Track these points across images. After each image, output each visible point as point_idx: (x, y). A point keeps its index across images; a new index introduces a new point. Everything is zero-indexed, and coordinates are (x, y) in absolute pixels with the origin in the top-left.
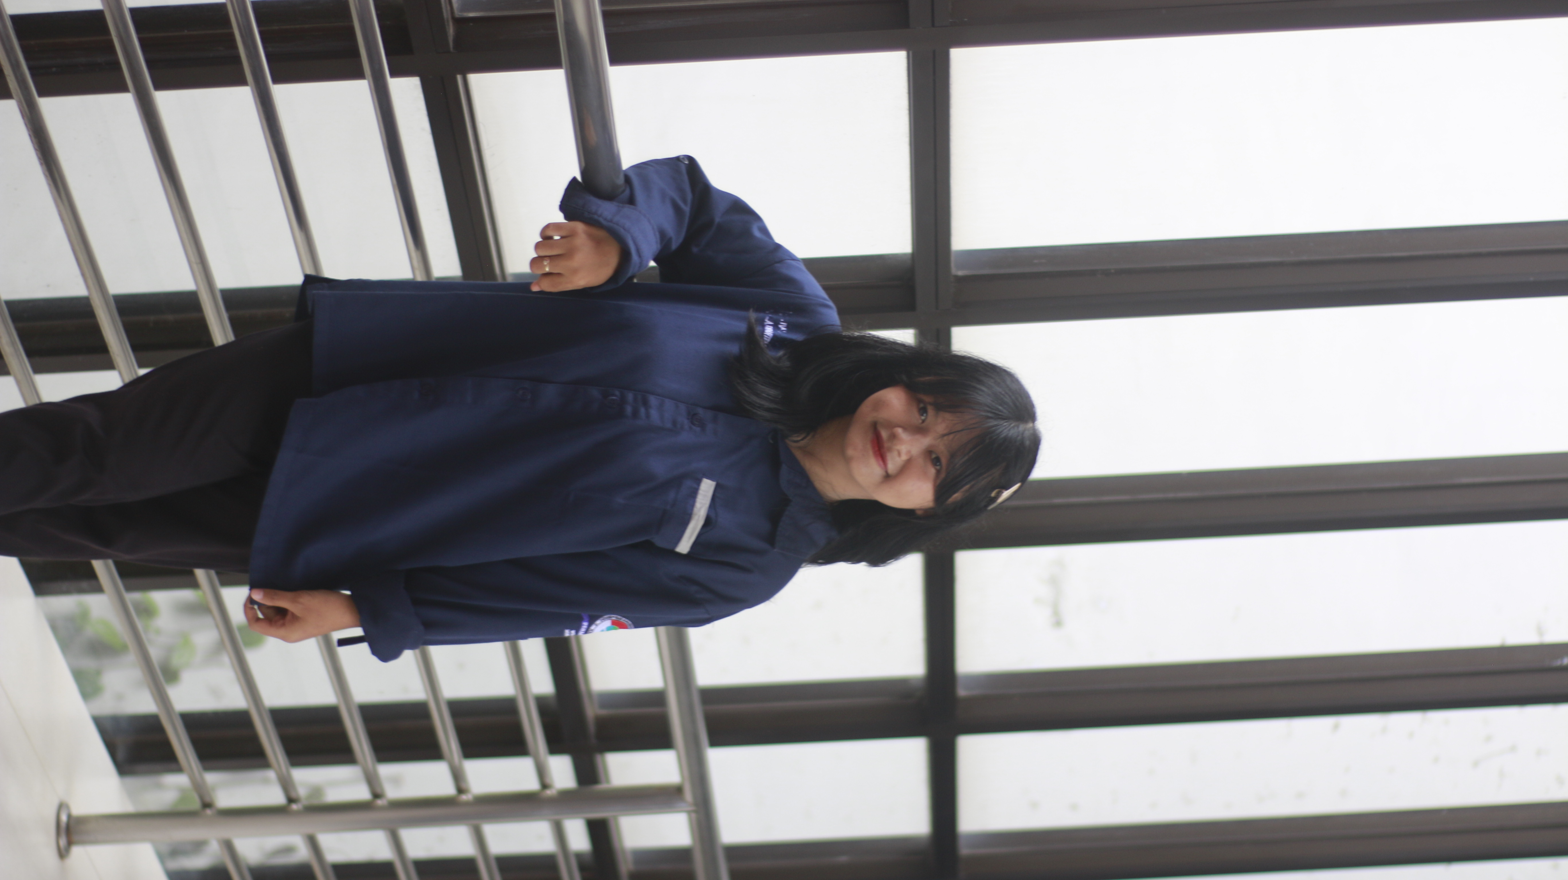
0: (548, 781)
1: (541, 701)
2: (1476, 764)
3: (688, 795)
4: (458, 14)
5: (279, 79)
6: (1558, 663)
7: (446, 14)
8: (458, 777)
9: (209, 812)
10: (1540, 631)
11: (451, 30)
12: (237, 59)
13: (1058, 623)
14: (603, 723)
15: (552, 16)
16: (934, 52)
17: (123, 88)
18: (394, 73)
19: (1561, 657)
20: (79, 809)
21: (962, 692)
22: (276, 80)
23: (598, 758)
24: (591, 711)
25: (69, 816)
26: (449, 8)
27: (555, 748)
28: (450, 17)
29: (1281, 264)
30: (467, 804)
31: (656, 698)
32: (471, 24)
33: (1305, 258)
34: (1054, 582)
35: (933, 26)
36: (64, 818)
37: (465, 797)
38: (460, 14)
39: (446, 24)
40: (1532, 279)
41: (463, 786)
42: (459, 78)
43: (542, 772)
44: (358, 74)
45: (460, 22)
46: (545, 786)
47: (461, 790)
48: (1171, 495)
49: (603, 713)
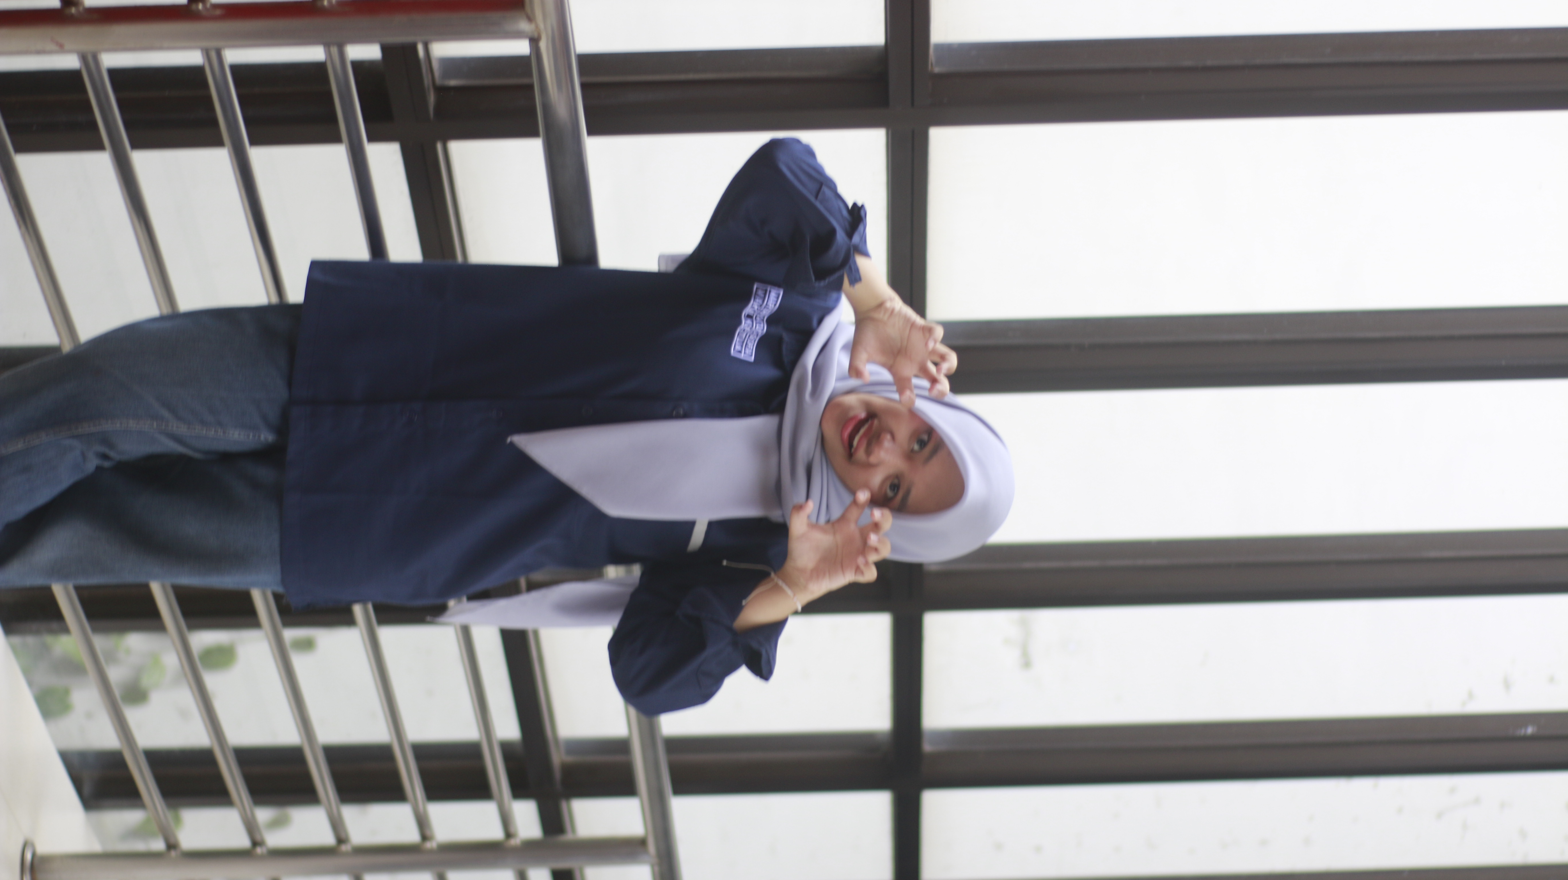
0: (512, 830)
1: (507, 748)
2: (1440, 815)
3: (652, 847)
4: (439, 81)
5: (255, 141)
6: (1522, 732)
7: (427, 81)
8: (422, 823)
9: (173, 853)
11: (432, 99)
12: (215, 123)
13: (1027, 663)
14: (569, 770)
15: (531, 87)
16: (913, 132)
17: (99, 147)
18: (372, 138)
19: (1526, 727)
20: (44, 847)
21: (927, 747)
22: (253, 143)
23: (564, 805)
24: (557, 758)
25: (34, 855)
26: (430, 76)
27: (520, 791)
28: (431, 83)
29: (1255, 343)
30: (431, 851)
31: (621, 746)
32: (453, 93)
33: (1278, 336)
35: (913, 104)
36: (29, 856)
37: (429, 845)
38: (441, 82)
39: (427, 91)
40: (1503, 363)
41: (428, 833)
42: (439, 146)
43: (506, 820)
44: (335, 139)
45: (441, 91)
46: (509, 835)
47: (425, 837)
48: (1140, 562)
49: (569, 759)
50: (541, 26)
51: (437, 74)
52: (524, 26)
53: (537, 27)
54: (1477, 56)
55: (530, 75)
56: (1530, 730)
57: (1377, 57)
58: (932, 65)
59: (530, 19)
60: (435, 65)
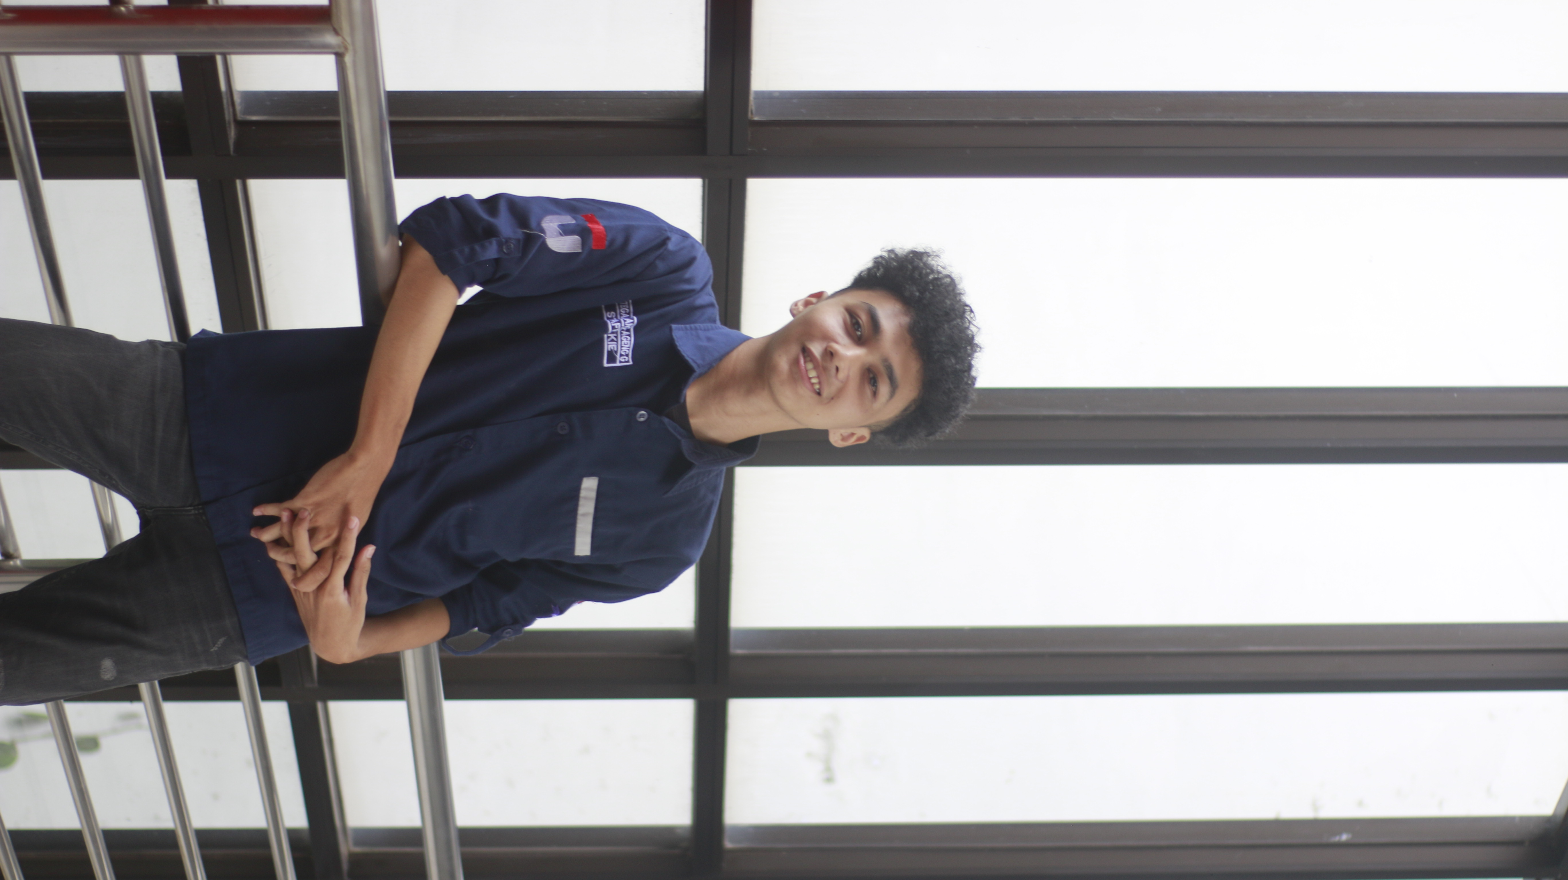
1: (294, 835)
4: (240, 117)
5: (48, 174)
6: (1336, 839)
7: (228, 116)
10: (1315, 807)
11: (232, 133)
13: (829, 778)
14: (357, 861)
15: (337, 124)
16: (731, 182)
18: (170, 175)
19: (1340, 833)
21: (728, 843)
22: (46, 175)
24: (346, 848)
26: (231, 110)
28: (232, 119)
31: (413, 836)
32: (254, 128)
33: (1099, 413)
34: (827, 736)
35: (731, 153)
38: (242, 116)
39: (227, 125)
40: (1329, 445)
42: (238, 183)
44: (131, 174)
45: (242, 125)
48: (951, 651)
49: (358, 850)
50: (348, 39)
51: (238, 108)
52: (330, 39)
53: (343, 38)
54: (1310, 119)
55: (337, 113)
56: (1344, 837)
57: (1209, 117)
58: (752, 113)
59: (337, 32)
60: (237, 99)
